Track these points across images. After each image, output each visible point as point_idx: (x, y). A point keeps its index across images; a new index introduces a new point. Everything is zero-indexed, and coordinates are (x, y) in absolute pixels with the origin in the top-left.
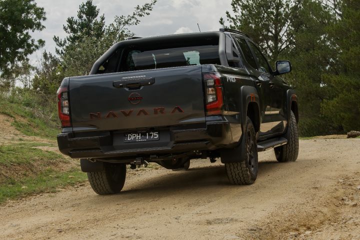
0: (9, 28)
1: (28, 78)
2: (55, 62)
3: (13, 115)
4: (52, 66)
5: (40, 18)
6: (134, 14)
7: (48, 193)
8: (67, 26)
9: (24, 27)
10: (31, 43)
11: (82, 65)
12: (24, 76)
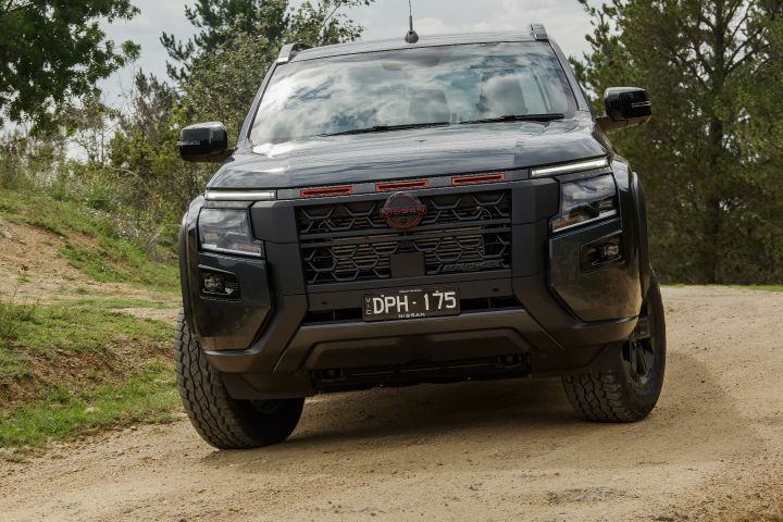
1: (99, 138)
2: (166, 98)
3: (63, 231)
4: (158, 110)
7: (152, 423)
8: (194, 8)
9: (86, 10)
12: (89, 132)
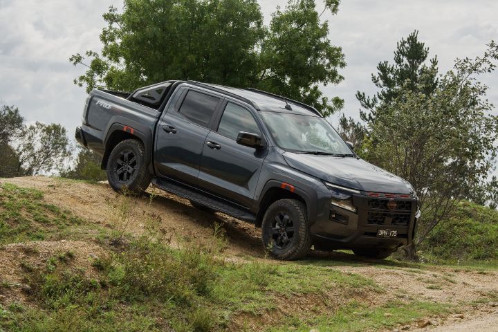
0: (288, 80)
4: (355, 140)
5: (335, 64)
6: (486, 55)
8: (377, 76)
9: (310, 78)
10: (321, 103)
11: (402, 136)
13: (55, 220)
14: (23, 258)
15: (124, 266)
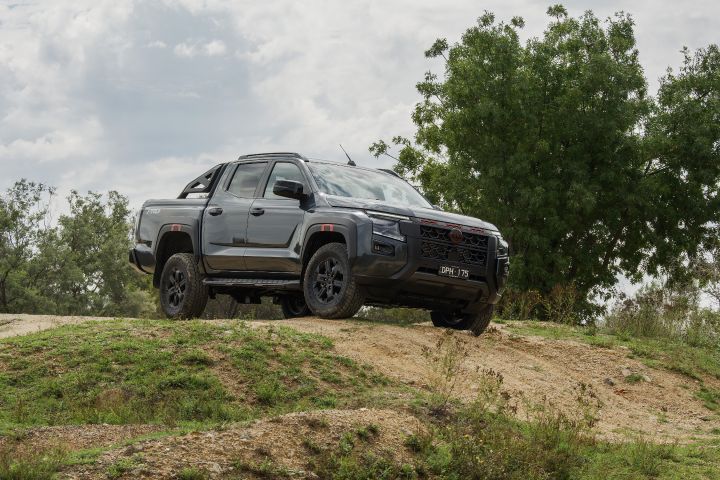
0: (684, 175)
3: (698, 375)
13: (351, 380)
14: (307, 434)
15: (450, 445)
